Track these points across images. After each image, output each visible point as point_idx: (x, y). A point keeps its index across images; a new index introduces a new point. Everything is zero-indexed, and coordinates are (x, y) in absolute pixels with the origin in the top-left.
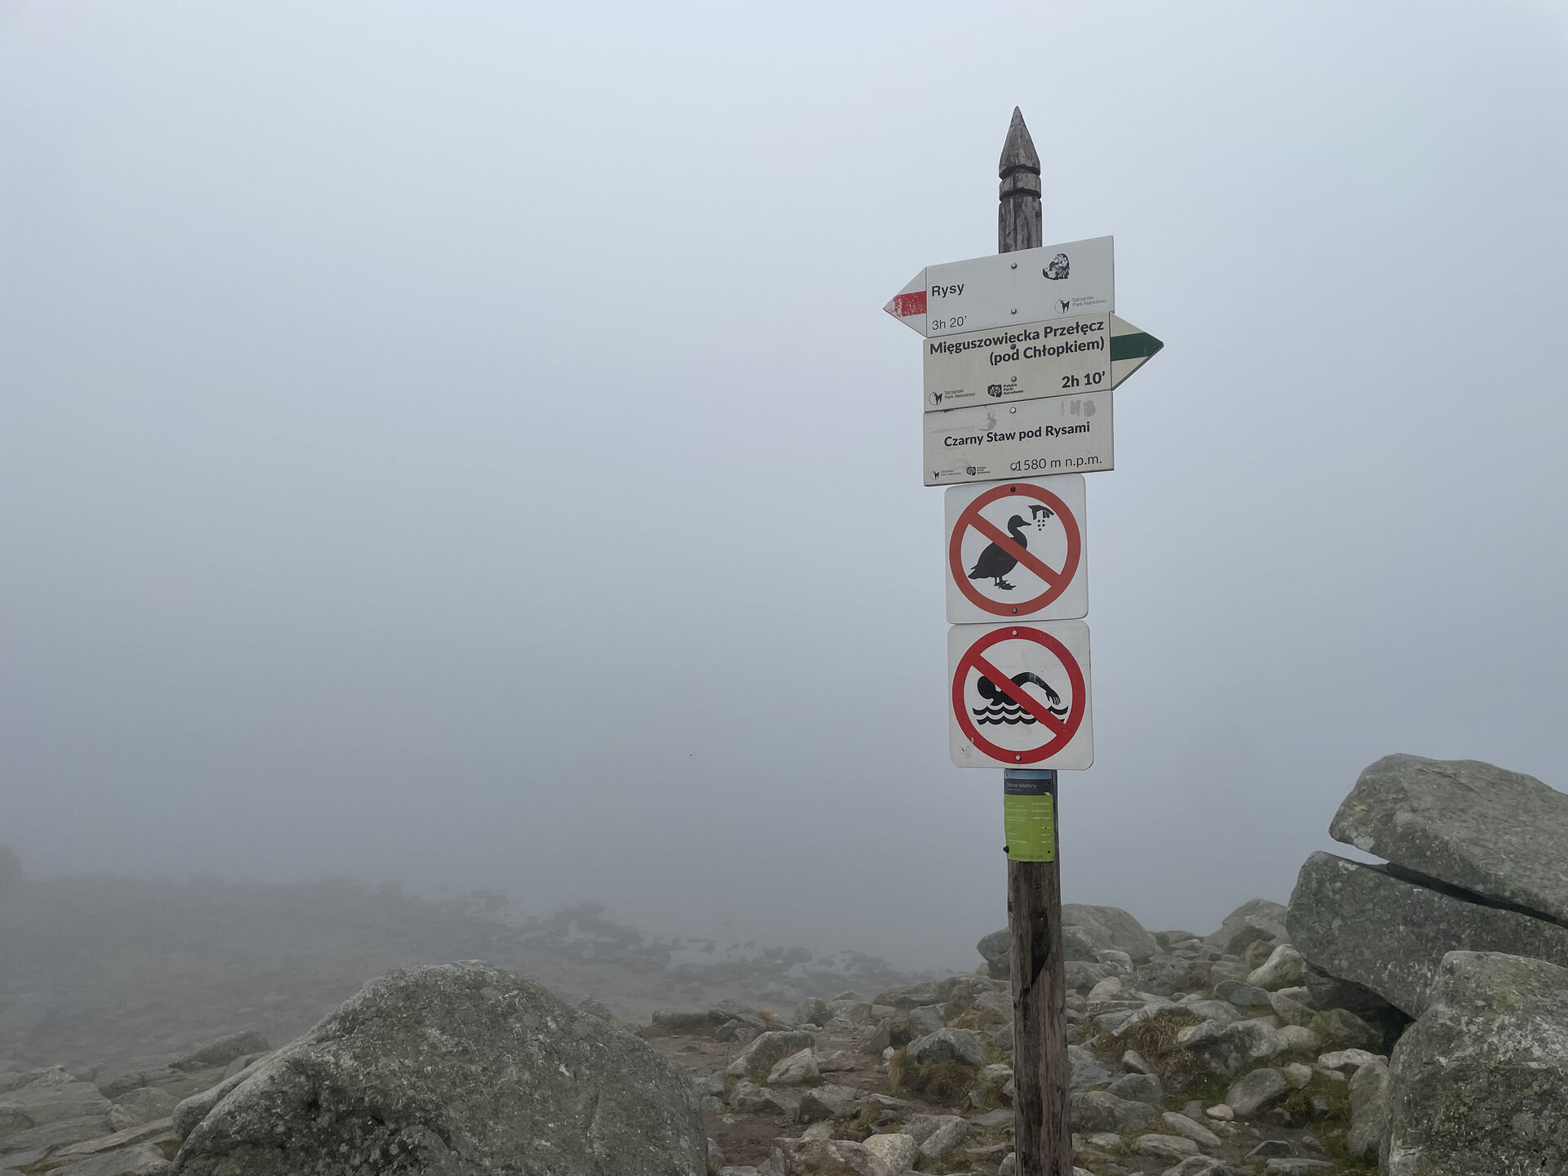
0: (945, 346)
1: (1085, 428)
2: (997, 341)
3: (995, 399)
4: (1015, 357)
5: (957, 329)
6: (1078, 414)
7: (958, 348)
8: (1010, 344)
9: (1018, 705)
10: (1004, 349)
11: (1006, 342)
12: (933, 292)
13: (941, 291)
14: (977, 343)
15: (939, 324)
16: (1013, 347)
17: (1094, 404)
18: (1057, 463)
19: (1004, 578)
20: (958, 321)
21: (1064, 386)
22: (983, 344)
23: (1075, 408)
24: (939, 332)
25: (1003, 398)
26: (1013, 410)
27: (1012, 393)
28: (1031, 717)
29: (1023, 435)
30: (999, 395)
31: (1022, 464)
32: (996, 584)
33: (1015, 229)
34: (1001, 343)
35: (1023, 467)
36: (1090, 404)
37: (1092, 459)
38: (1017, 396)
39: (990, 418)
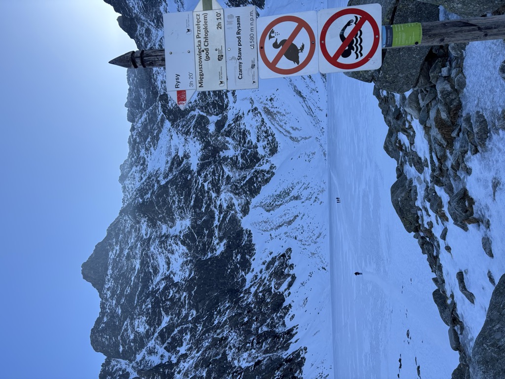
0: (200, 81)
1: (238, 18)
2: (200, 58)
3: (224, 58)
4: (207, 50)
5: (194, 76)
6: (233, 21)
7: (202, 75)
8: (202, 53)
9: (354, 39)
10: (204, 55)
12: (177, 87)
13: (177, 84)
14: (200, 66)
15: (191, 84)
17: (229, 15)
18: (252, 29)
19: (299, 48)
20: (190, 76)
21: (221, 28)
22: (201, 64)
23: (230, 23)
24: (194, 84)
25: (224, 54)
26: (229, 49)
27: (222, 50)
28: (359, 32)
29: (240, 44)
30: (222, 56)
33: (156, 56)
34: (201, 56)
35: (253, 44)
36: (229, 17)
37: (251, 14)
38: (224, 49)
39: (232, 59)
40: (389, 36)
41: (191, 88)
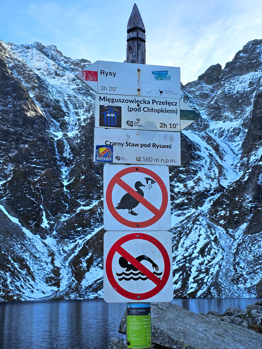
0: (106, 99)
1: (170, 147)
2: (131, 101)
4: (139, 110)
5: (112, 92)
6: (167, 140)
7: (113, 101)
9: (139, 271)
10: (134, 105)
11: (135, 103)
12: (101, 73)
13: (105, 73)
14: (122, 101)
15: (104, 88)
16: (138, 105)
17: (173, 137)
18: (157, 160)
19: (133, 210)
20: (113, 89)
21: (161, 127)
22: (124, 101)
23: (165, 137)
24: (104, 92)
25: (133, 127)
26: (138, 134)
27: (138, 126)
28: (145, 277)
29: (142, 146)
30: (132, 126)
31: (142, 158)
32: (129, 213)
33: (138, 54)
34: (133, 103)
35: (142, 160)
36: (172, 136)
37: (173, 161)
38: (140, 128)
39: (127, 135)
40: (138, 311)
41: (100, 88)
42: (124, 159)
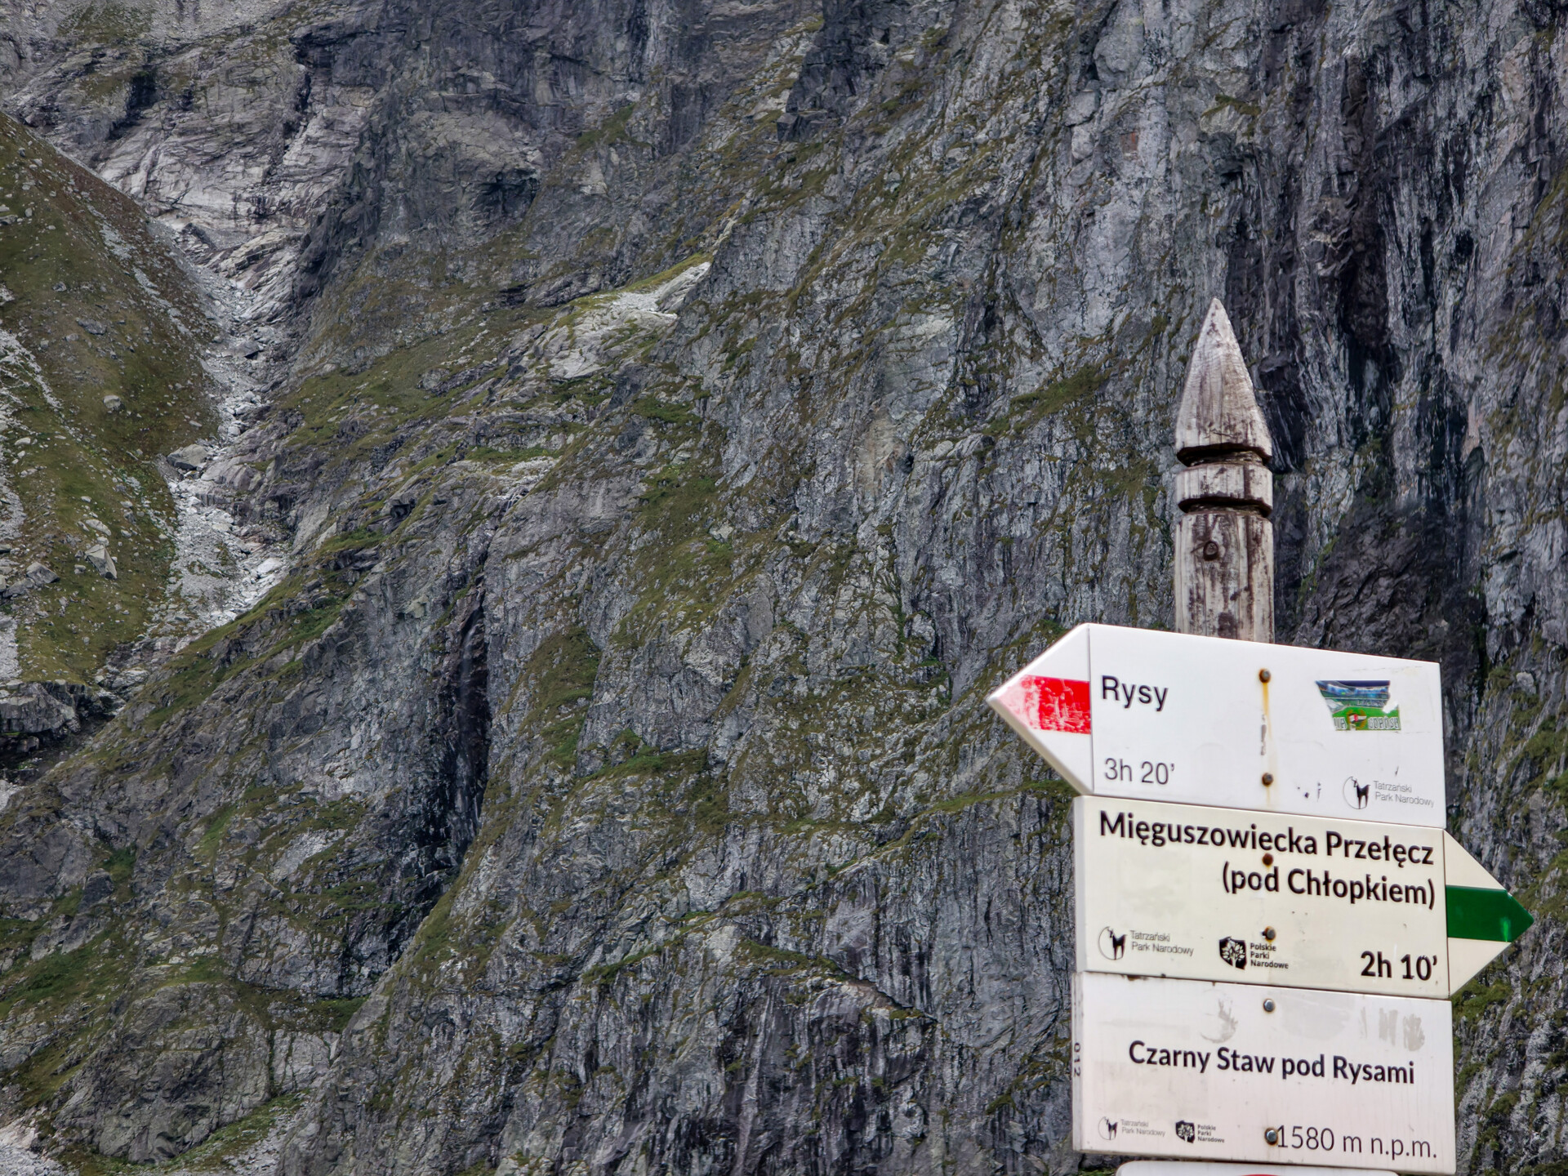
0: (1131, 824)
1: (1404, 1075)
2: (1238, 839)
3: (1233, 972)
4: (1271, 883)
6: (1393, 1043)
7: (1157, 834)
8: (1260, 853)
10: (1248, 860)
11: (1254, 847)
12: (1105, 688)
13: (1120, 689)
14: (1197, 834)
15: (1118, 768)
16: (1268, 860)
17: (1422, 1026)
18: (1351, 1142)
20: (1157, 772)
21: (1365, 973)
22: (1207, 838)
23: (1386, 1028)
24: (1120, 787)
25: (1250, 973)
26: (1268, 1005)
27: (1267, 965)
29: (1291, 1067)
30: (1241, 964)
31: (1288, 1132)
33: (1249, 589)
34: (1243, 845)
35: (1290, 1140)
36: (1414, 1022)
37: (1420, 1146)
38: (1277, 975)
39: (1223, 1014)
41: (1102, 769)
42: (1214, 1134)
